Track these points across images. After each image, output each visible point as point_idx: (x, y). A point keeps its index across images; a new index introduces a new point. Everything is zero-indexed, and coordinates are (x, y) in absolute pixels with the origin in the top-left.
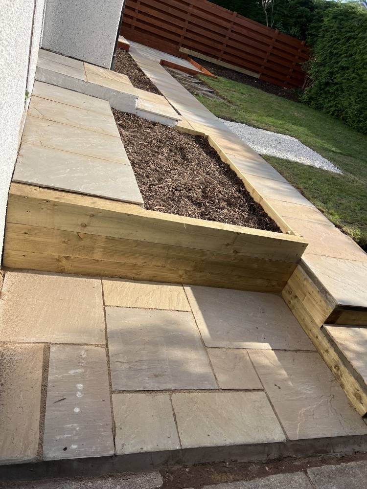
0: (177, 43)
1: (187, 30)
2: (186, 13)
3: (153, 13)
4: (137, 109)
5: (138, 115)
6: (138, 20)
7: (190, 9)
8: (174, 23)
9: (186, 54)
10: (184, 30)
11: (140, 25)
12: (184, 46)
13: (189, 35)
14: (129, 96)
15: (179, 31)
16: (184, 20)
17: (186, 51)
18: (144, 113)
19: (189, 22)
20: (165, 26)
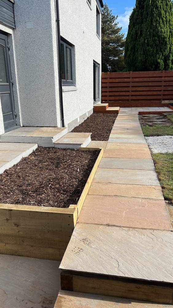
0: (160, 100)
1: (164, 91)
2: (161, 81)
3: (140, 89)
4: (54, 144)
5: (56, 147)
6: (132, 96)
7: (163, 78)
8: (154, 90)
9: (167, 104)
10: (162, 91)
11: (134, 98)
12: (164, 100)
13: (166, 93)
14: (48, 138)
15: (159, 93)
16: (161, 86)
17: (167, 102)
18: (59, 145)
19: (164, 86)
20: (149, 93)
